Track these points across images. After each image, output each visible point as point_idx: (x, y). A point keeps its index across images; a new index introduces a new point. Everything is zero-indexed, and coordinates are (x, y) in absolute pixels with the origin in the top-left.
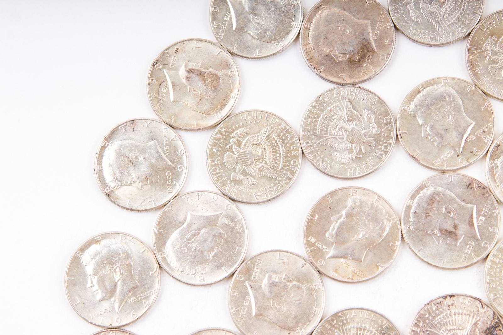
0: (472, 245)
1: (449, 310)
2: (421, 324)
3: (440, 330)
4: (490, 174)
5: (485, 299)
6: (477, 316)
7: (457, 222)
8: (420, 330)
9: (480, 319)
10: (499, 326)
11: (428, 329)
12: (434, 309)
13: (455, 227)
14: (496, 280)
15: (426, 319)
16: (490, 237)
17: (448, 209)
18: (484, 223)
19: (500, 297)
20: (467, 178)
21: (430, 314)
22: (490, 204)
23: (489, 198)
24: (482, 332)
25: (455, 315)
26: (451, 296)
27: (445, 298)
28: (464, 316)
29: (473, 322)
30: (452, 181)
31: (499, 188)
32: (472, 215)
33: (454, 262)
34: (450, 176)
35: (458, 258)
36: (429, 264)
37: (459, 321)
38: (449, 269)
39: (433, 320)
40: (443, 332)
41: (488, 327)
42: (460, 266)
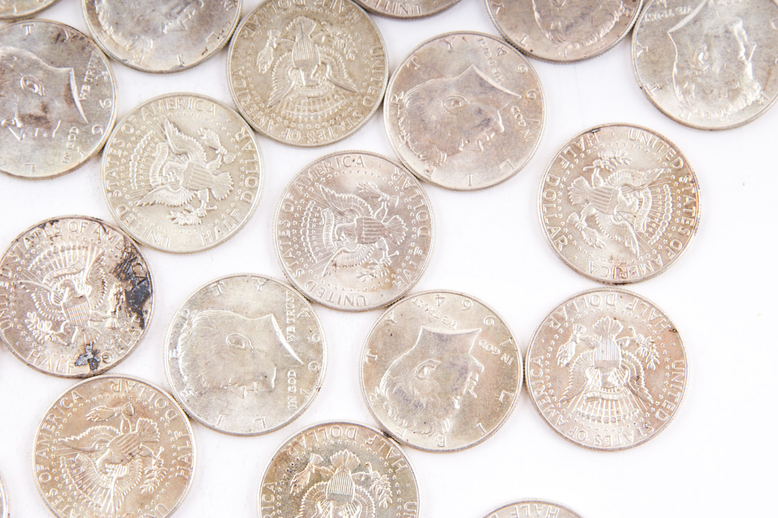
0: (75, 133)
1: (52, 244)
2: (10, 274)
3: (42, 279)
4: (89, 13)
5: (107, 218)
6: (98, 247)
7: (45, 100)
8: (10, 285)
9: (104, 252)
10: (136, 258)
11: (23, 281)
12: (27, 247)
13: (45, 108)
14: (121, 185)
15: (17, 264)
16: (103, 117)
17: (30, 80)
18: (91, 95)
19: (131, 212)
20: (53, 25)
21: (21, 256)
22: (96, 63)
23: (93, 53)
24: (110, 272)
25: (63, 251)
26: (53, 222)
27: (43, 226)
28: (77, 251)
29: (94, 259)
30: (29, 34)
31: (107, 34)
32: (69, 85)
33: (49, 165)
34: (25, 26)
35: (56, 159)
36: (9, 175)
37: (70, 260)
38: (43, 178)
39: (29, 266)
40: (48, 283)
41: (119, 262)
42: (61, 171)
